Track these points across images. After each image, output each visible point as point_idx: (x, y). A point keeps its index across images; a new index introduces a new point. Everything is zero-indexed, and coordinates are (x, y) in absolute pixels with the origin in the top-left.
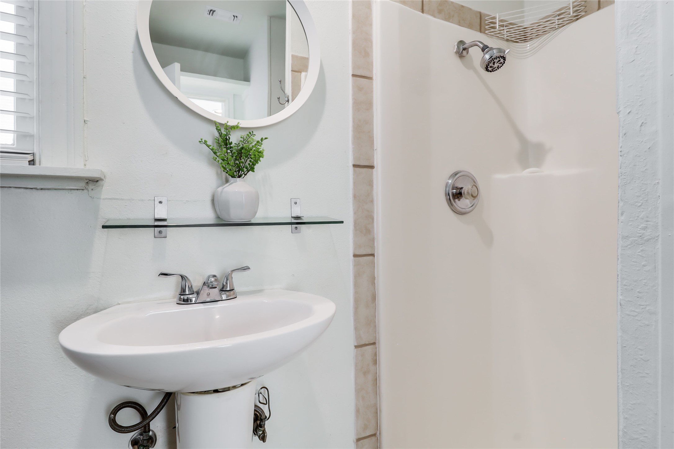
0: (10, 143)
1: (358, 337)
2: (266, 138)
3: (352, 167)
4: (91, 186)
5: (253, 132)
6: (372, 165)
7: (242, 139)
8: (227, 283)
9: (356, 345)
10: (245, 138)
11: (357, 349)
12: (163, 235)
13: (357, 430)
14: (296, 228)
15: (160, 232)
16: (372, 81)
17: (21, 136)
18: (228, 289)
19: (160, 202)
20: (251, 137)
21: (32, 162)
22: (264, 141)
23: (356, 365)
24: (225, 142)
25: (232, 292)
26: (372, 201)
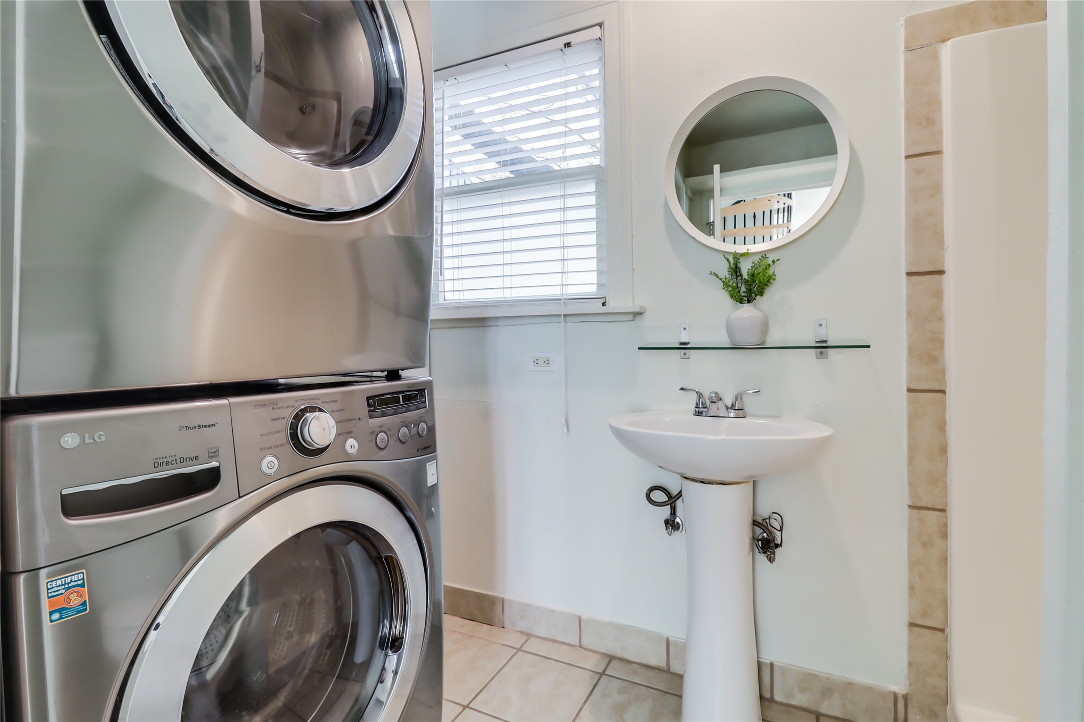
0: (595, 291)
1: (913, 495)
2: (778, 260)
3: (905, 275)
4: (638, 318)
5: (765, 255)
6: (942, 269)
7: (753, 265)
8: (735, 403)
9: (910, 504)
10: (756, 262)
11: (911, 510)
12: (687, 356)
13: (910, 612)
14: (821, 353)
15: (685, 354)
16: (940, 155)
17: (600, 285)
18: (737, 408)
19: (685, 329)
20: (764, 260)
21: (604, 304)
22: (777, 263)
23: (910, 529)
24: (736, 270)
25: (741, 412)
26: (941, 319)
